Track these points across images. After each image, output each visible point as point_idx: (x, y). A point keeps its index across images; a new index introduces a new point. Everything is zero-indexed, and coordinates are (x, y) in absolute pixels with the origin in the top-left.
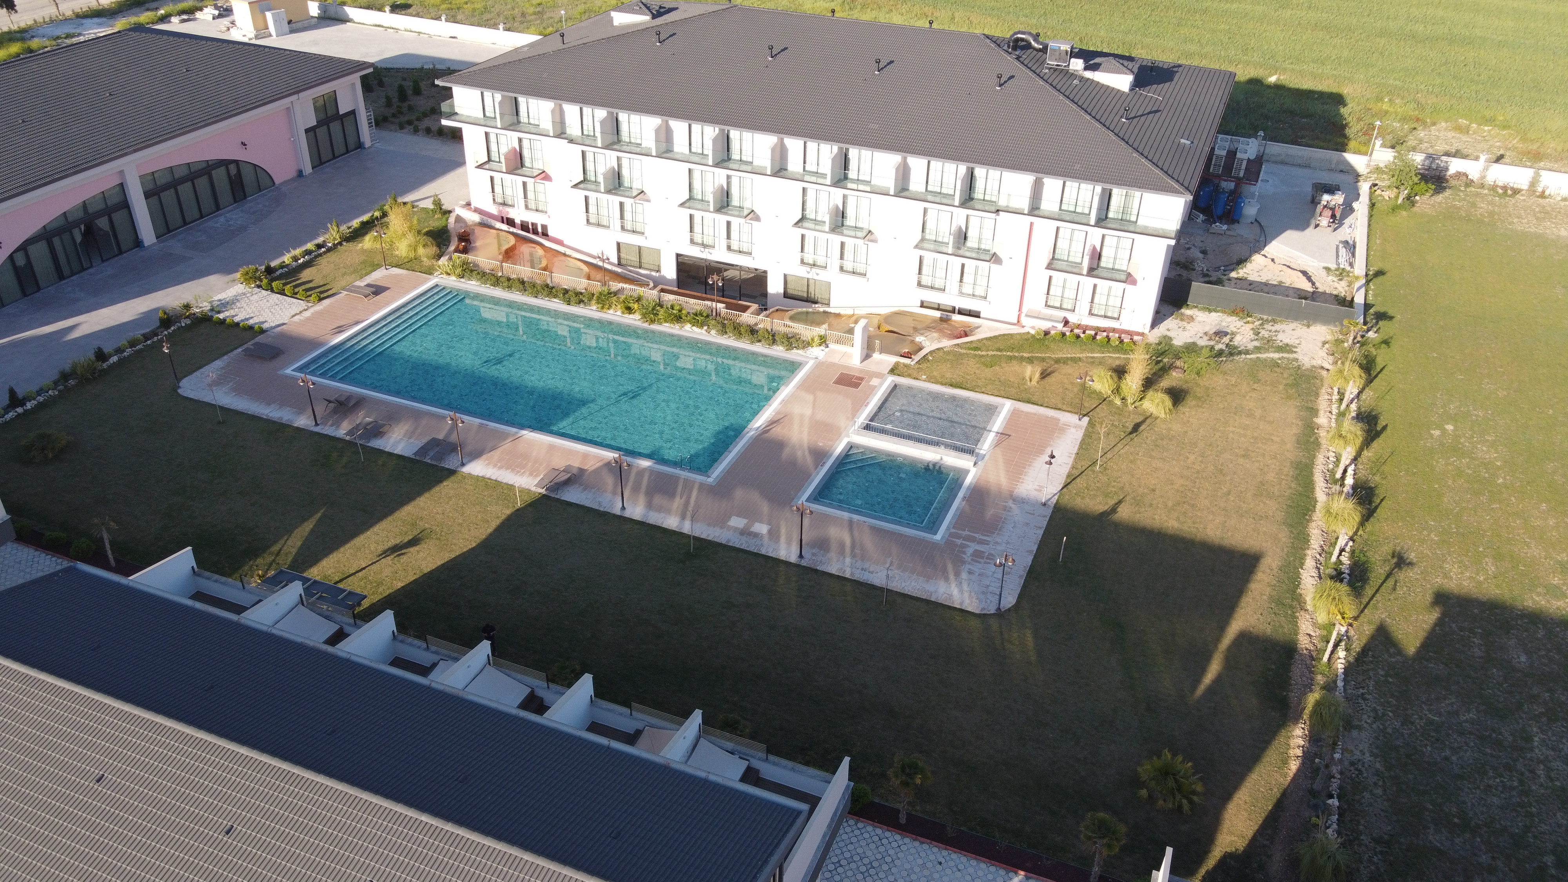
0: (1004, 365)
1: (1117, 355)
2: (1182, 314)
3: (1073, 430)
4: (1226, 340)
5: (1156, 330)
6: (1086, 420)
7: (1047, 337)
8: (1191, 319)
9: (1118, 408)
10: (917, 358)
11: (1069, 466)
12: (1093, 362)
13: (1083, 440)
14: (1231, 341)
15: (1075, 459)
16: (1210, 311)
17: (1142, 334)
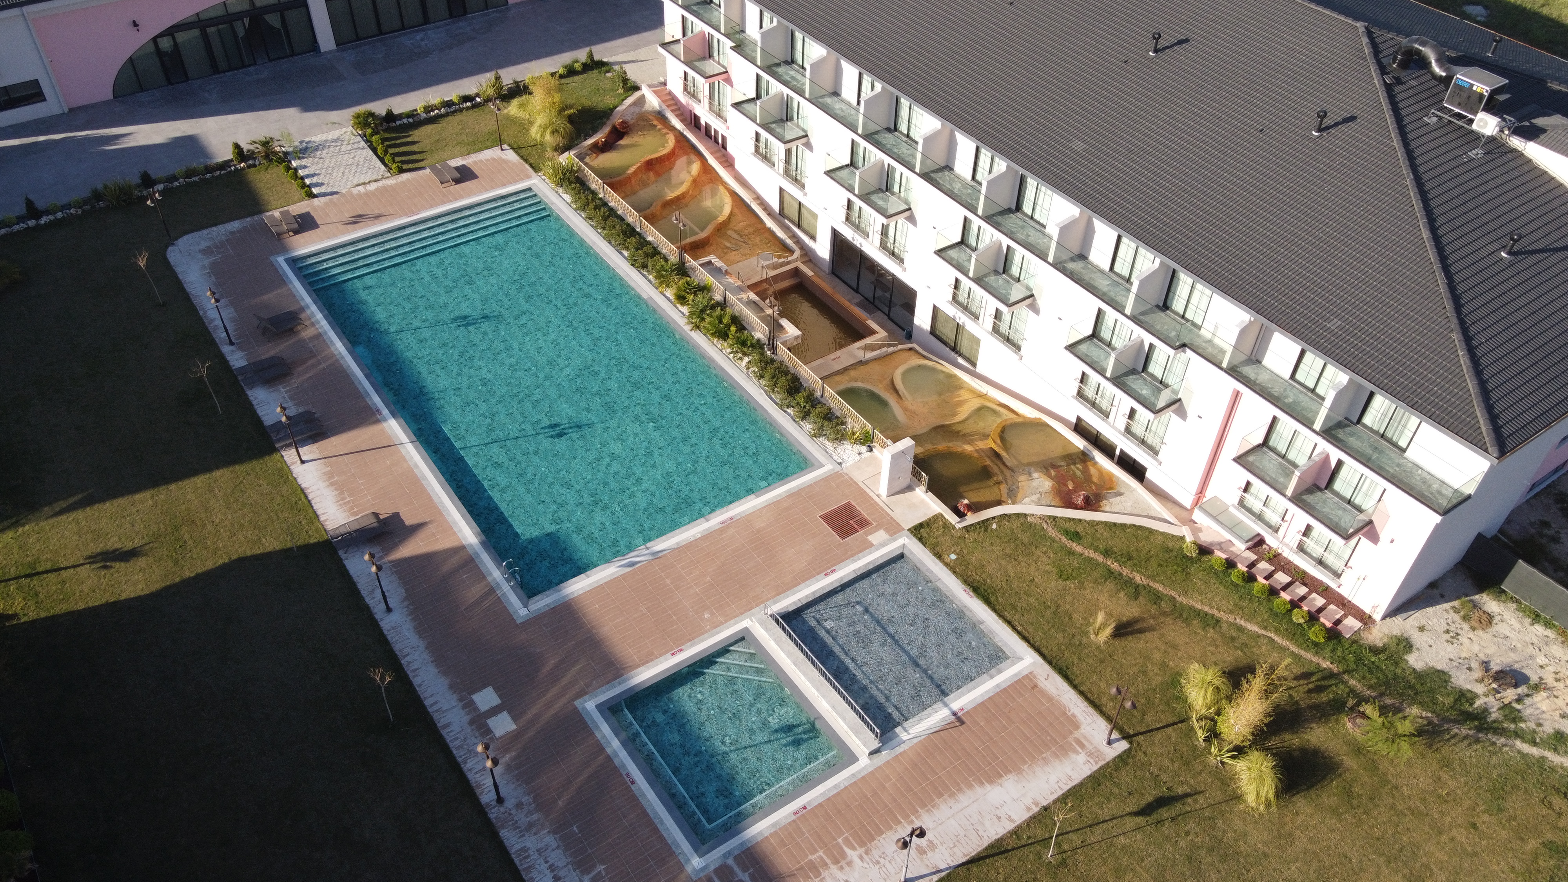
0: (1089, 585)
1: (1285, 643)
2: (1475, 606)
3: (1081, 758)
4: (1510, 694)
5: (1398, 620)
6: (1123, 745)
7: (1205, 558)
8: (1488, 620)
9: (1195, 748)
10: (972, 518)
11: (1010, 827)
12: (1233, 639)
13: (1081, 785)
14: (1519, 700)
15: (1033, 818)
16: (1536, 618)
17: (1366, 619)
